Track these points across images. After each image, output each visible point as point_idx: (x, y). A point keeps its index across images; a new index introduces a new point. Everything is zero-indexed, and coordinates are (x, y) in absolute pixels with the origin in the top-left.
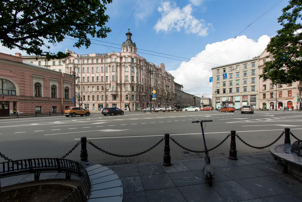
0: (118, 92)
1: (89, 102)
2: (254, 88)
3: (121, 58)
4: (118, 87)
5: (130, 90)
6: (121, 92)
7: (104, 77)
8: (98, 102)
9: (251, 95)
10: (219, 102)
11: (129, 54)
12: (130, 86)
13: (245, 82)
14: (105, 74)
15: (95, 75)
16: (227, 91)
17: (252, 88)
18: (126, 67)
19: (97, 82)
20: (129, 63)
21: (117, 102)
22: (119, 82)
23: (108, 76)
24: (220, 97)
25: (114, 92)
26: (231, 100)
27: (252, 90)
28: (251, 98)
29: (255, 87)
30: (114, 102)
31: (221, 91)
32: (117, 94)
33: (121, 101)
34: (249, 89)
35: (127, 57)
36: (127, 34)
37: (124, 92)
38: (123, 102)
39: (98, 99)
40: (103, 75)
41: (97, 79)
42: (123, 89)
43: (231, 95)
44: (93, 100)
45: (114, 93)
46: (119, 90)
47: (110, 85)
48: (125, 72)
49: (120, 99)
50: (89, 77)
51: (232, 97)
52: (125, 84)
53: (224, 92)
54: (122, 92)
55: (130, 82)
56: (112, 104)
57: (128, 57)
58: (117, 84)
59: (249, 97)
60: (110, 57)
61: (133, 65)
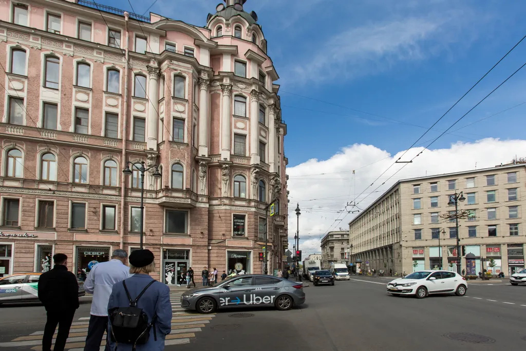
0: (197, 196)
1: (7, 232)
2: (516, 228)
3: (216, 56)
4: (201, 174)
5: (255, 198)
6: (210, 198)
7: (121, 121)
8: (78, 237)
9: (509, 245)
10: (423, 259)
12: (256, 178)
13: (492, 216)
14: (129, 106)
15: (66, 96)
17: (511, 229)
18: (237, 98)
19: (76, 132)
20: (252, 83)
21: (189, 241)
22: (203, 151)
23: (143, 120)
24: (423, 247)
25: (180, 195)
26: (454, 254)
27: (511, 234)
28: (508, 250)
29: (519, 226)
30: (177, 241)
31: (427, 234)
32: (192, 208)
33: (210, 239)
34: (503, 229)
35: (242, 58)
37: (227, 202)
38: (221, 245)
39: (76, 224)
40: (114, 104)
41: (78, 121)
42: (223, 190)
44: (44, 222)
45: (179, 198)
46: (202, 188)
47: (158, 158)
48: (233, 119)
49: (206, 232)
50: (21, 100)
52: (232, 168)
54: (215, 202)
56: (164, 252)
57: (249, 59)
58: (196, 162)
59: (504, 249)
60: (162, 33)
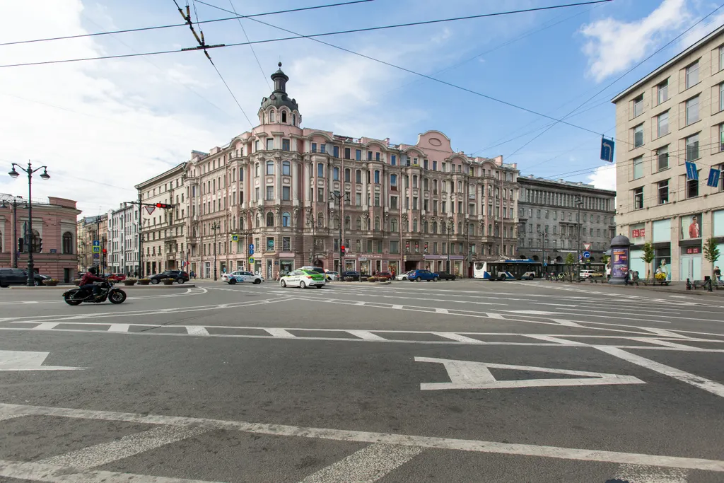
11: (276, 129)
16: (678, 187)
18: (269, 163)
20: (275, 151)
21: (243, 255)
26: (692, 233)
31: (651, 194)
32: (243, 238)
35: (271, 136)
36: (274, 77)
43: (694, 205)
51: (697, 216)
53: (663, 196)
55: (278, 202)
56: (238, 262)
57: (274, 136)
61: (285, 157)
